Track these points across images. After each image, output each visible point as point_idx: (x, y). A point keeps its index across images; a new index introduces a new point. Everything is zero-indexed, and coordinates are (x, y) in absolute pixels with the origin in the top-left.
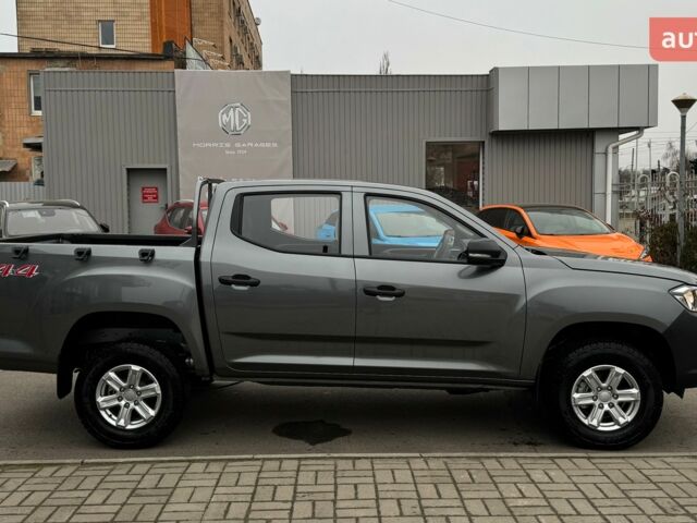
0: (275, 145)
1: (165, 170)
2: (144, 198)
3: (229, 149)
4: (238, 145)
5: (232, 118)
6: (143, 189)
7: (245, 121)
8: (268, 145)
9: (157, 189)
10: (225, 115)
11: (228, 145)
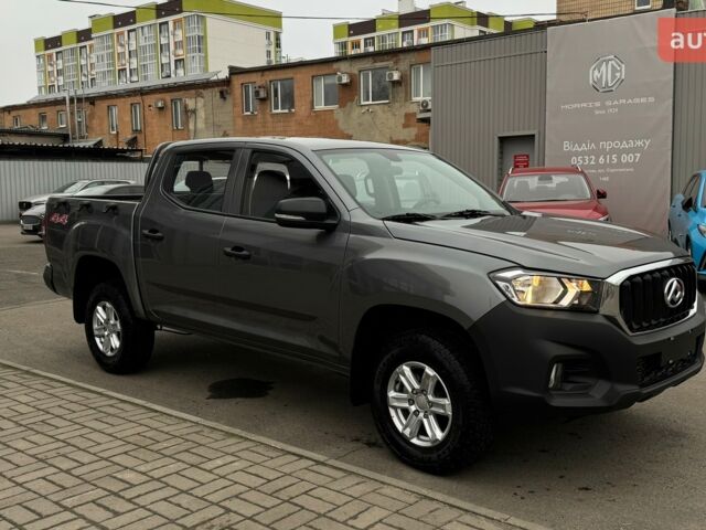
0: (652, 99)
1: (533, 136)
2: (517, 166)
3: (598, 108)
4: (609, 103)
5: (603, 73)
6: (515, 157)
7: (618, 75)
8: (643, 100)
9: (528, 156)
10: (596, 72)
11: (598, 104)
